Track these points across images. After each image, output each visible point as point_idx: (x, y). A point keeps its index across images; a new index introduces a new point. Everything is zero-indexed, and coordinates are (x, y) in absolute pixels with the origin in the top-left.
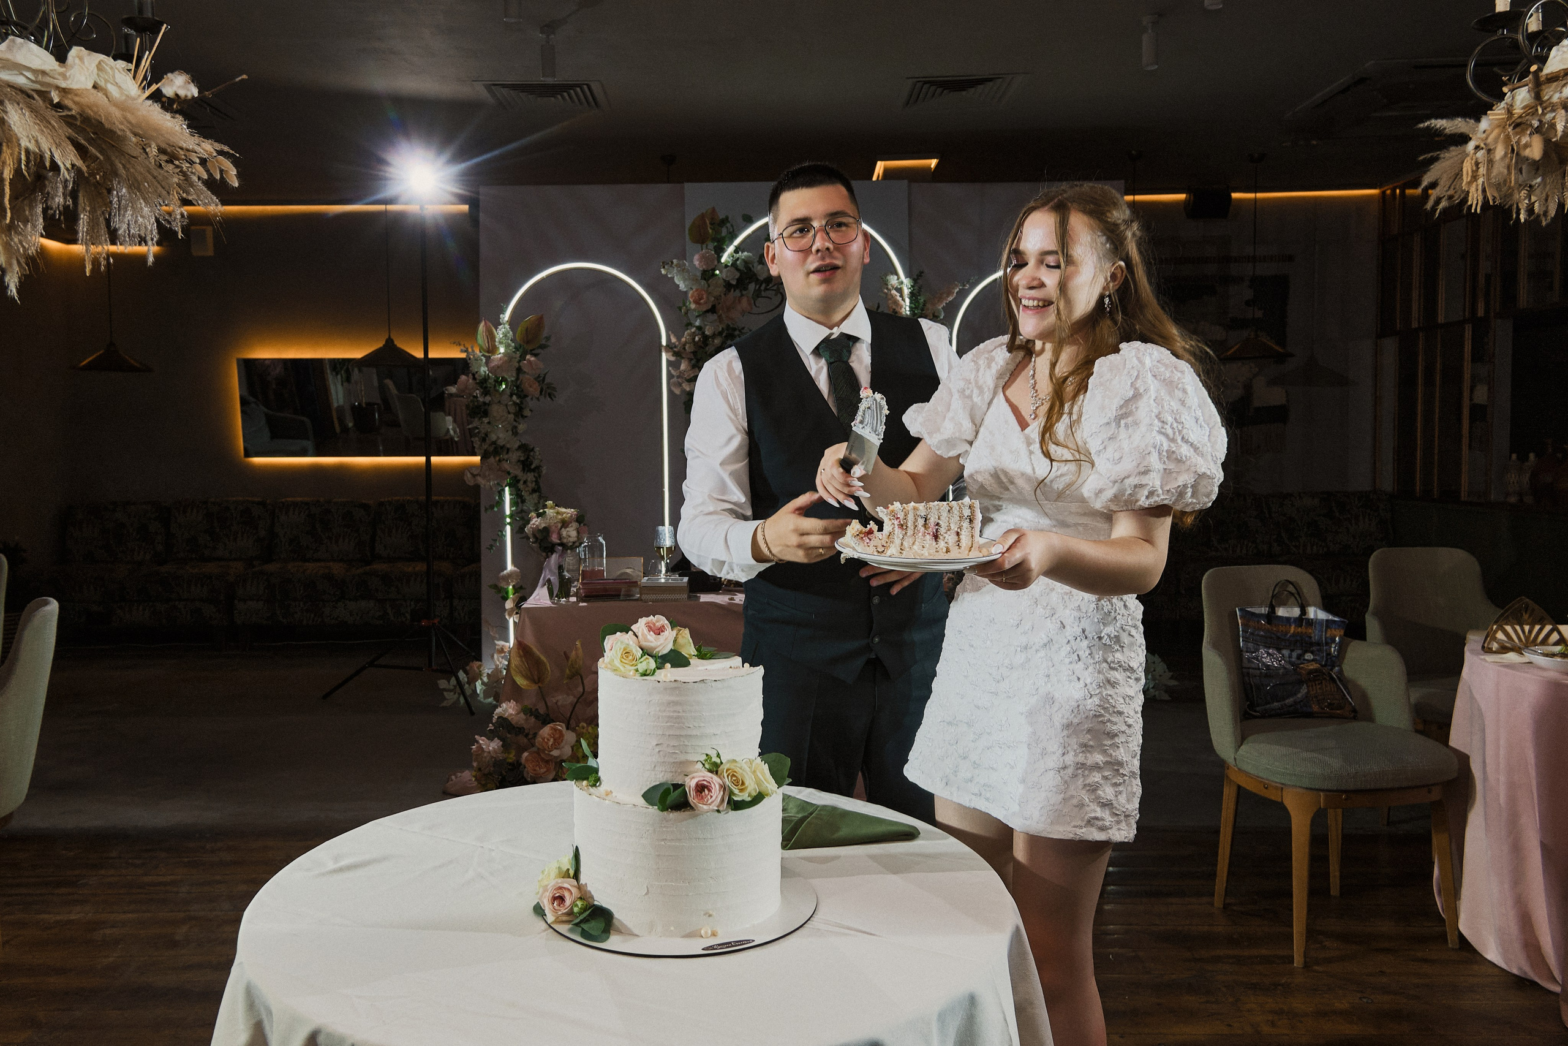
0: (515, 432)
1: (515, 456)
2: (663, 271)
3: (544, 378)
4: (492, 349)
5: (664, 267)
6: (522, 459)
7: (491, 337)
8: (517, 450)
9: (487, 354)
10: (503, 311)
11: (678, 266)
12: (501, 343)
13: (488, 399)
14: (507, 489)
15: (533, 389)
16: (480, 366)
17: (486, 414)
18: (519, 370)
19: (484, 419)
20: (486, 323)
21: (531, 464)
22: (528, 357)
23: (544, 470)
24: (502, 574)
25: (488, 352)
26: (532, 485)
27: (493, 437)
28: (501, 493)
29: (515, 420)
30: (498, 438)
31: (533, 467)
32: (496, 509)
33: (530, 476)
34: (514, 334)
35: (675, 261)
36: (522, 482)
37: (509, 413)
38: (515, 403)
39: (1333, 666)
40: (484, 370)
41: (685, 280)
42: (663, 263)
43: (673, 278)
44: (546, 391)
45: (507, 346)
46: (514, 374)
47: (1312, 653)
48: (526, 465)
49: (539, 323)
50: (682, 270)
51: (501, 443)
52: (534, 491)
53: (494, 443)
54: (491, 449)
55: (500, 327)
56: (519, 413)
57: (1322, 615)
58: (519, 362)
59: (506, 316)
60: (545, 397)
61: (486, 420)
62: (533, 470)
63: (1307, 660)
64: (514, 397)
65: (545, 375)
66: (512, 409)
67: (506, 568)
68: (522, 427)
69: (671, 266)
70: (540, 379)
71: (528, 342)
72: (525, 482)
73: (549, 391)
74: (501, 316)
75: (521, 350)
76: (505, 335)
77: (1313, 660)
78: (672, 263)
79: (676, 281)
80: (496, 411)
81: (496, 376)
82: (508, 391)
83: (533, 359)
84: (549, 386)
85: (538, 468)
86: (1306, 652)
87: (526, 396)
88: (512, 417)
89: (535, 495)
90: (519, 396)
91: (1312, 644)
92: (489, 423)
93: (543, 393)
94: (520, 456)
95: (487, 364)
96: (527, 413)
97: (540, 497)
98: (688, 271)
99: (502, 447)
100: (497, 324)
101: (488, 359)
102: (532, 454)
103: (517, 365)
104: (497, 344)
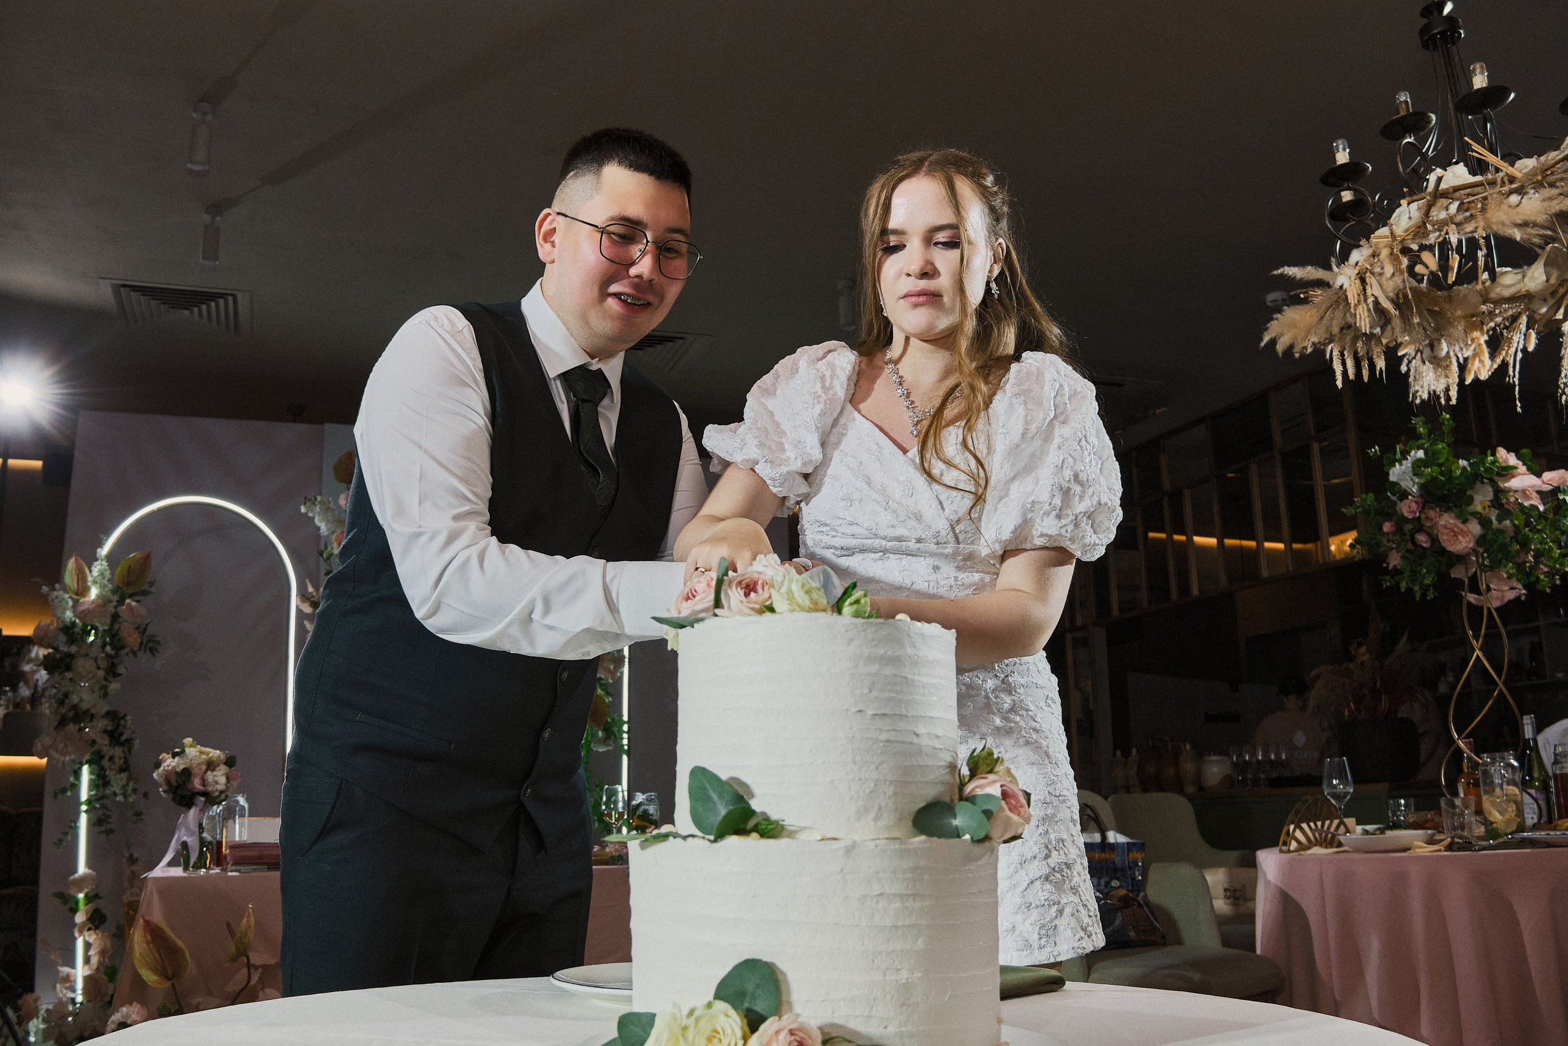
0: (105, 693)
1: (101, 724)
2: (303, 509)
3: (145, 629)
4: (83, 591)
5: (305, 504)
6: (109, 728)
7: (81, 577)
8: (103, 717)
9: (75, 597)
10: (100, 544)
11: (322, 503)
12: (95, 582)
13: (74, 649)
14: (85, 769)
15: (132, 639)
16: (65, 609)
17: (68, 668)
18: (115, 617)
19: (66, 674)
20: (76, 560)
21: (121, 734)
22: (128, 601)
23: (137, 744)
24: (72, 878)
25: (77, 594)
26: (120, 762)
27: (75, 699)
28: (77, 774)
29: (106, 679)
30: (82, 700)
31: (123, 738)
32: (69, 793)
33: (118, 751)
34: (112, 574)
35: (319, 498)
36: (107, 758)
37: (98, 668)
38: (109, 656)
39: (1139, 892)
40: (69, 614)
41: (328, 522)
42: (305, 498)
43: (313, 519)
44: (146, 645)
45: (102, 587)
46: (108, 622)
47: (1117, 879)
48: (114, 737)
49: (145, 562)
50: (326, 509)
51: (84, 706)
52: (122, 770)
53: (75, 707)
54: (71, 714)
55: (96, 563)
56: (112, 671)
57: (1121, 839)
58: (116, 607)
59: (105, 550)
60: (145, 652)
61: (68, 675)
62: (122, 744)
63: (1114, 887)
64: (108, 649)
65: (147, 625)
66: (103, 664)
67: (75, 871)
68: (114, 686)
69: (314, 504)
70: (142, 630)
71: (128, 585)
72: (111, 759)
73: (150, 645)
74: (99, 550)
75: (119, 594)
76: (102, 574)
77: (1119, 887)
78: (316, 499)
79: (317, 521)
80: (82, 665)
81: (83, 624)
82: (99, 641)
83: (134, 603)
84: (152, 639)
85: (129, 741)
86: (1111, 879)
87: (123, 647)
88: (101, 673)
89: (124, 775)
90: (114, 647)
91: (1116, 870)
92: (71, 680)
93: (143, 648)
94: (108, 726)
95: (74, 607)
96: (121, 670)
97: (129, 779)
98: (333, 510)
99: (86, 712)
100: (92, 559)
101: (76, 602)
102: (122, 722)
103: (113, 610)
104: (89, 584)
